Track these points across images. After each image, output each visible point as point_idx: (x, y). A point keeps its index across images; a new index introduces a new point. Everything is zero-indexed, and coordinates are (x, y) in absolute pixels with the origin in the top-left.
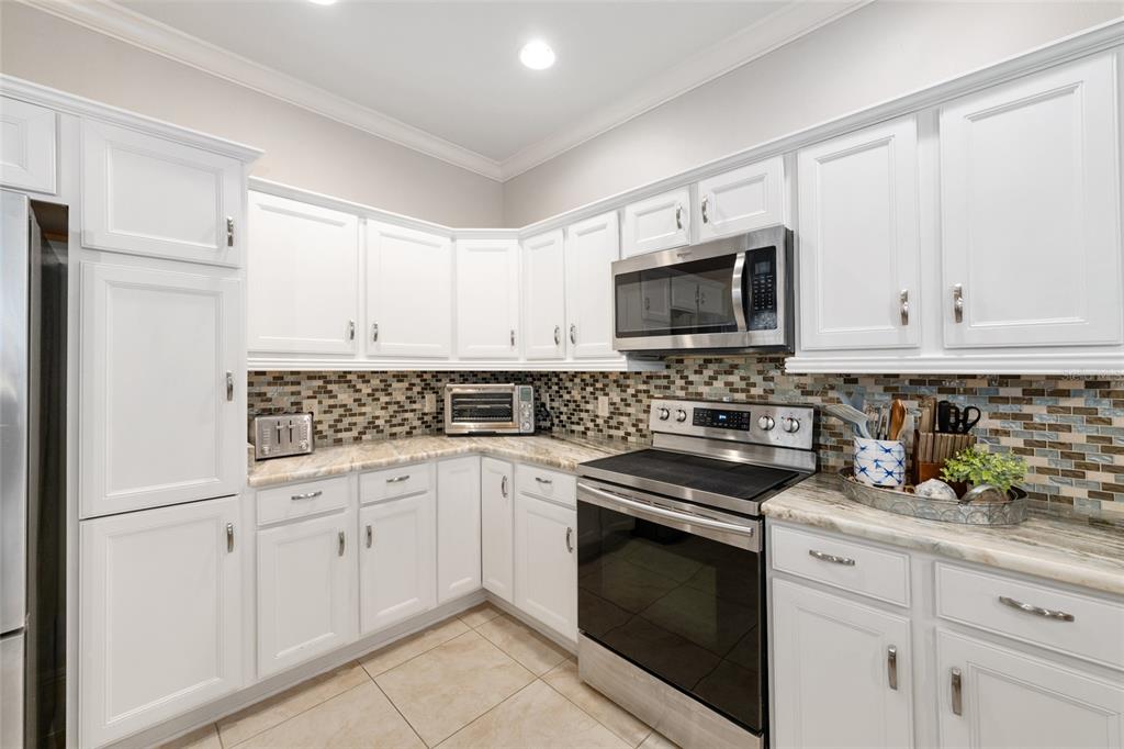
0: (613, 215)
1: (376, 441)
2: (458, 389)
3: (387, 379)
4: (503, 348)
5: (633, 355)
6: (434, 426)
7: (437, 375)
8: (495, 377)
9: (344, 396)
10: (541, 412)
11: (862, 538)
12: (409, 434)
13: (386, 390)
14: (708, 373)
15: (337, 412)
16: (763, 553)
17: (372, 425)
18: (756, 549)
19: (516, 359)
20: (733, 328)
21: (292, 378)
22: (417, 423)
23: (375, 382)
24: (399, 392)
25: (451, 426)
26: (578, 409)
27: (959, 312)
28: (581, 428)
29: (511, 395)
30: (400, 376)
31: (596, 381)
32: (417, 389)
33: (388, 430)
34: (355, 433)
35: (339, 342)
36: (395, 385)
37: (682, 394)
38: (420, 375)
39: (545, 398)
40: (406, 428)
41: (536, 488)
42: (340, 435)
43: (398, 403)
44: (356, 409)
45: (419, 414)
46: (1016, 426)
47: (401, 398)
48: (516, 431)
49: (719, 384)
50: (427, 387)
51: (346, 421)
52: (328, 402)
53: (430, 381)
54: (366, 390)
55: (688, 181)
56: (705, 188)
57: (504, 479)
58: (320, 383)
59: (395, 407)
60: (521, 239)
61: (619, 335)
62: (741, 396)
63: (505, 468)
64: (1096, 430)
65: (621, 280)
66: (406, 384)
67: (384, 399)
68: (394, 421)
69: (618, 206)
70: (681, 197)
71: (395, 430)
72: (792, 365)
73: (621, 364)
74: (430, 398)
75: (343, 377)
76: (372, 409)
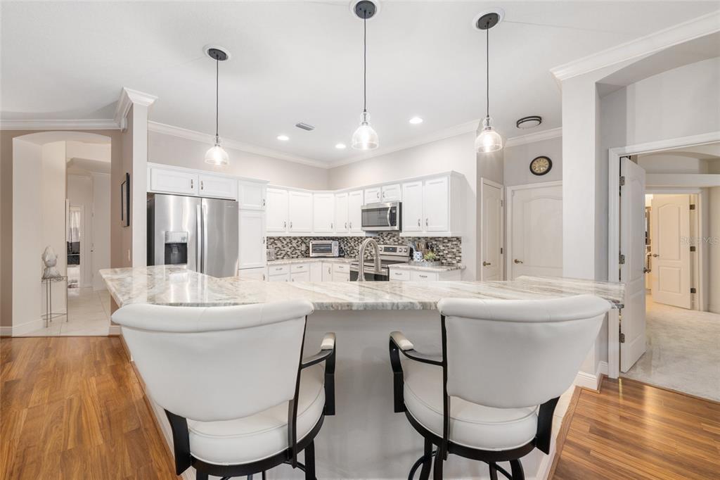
0: (362, 191)
1: (287, 259)
2: (314, 242)
3: (292, 239)
4: (329, 229)
5: (367, 232)
6: (306, 255)
7: (306, 238)
8: (325, 238)
9: (279, 245)
10: (341, 250)
11: (403, 269)
12: (297, 257)
13: (291, 242)
14: (389, 237)
15: (278, 249)
16: (389, 276)
17: (286, 254)
18: (387, 275)
20: (388, 226)
22: (300, 254)
23: (288, 240)
24: (294, 243)
25: (311, 255)
26: (353, 249)
27: (427, 224)
28: (354, 255)
29: (331, 244)
30: (295, 238)
31: (359, 240)
32: (300, 242)
33: (291, 256)
34: (282, 256)
35: (281, 228)
36: (293, 241)
37: (382, 243)
38: (301, 238)
39: (342, 246)
40: (296, 255)
41: (339, 270)
42: (278, 256)
44: (282, 249)
45: (300, 251)
46: (447, 248)
47: (295, 245)
48: (333, 256)
49: (391, 240)
50: (303, 242)
51: (280, 252)
53: (304, 240)
54: (285, 242)
55: (380, 186)
56: (384, 188)
57: (330, 269)
59: (293, 248)
60: (335, 194)
61: (363, 226)
62: (397, 243)
63: (330, 265)
64: (458, 249)
65: (363, 211)
66: (296, 241)
67: (290, 246)
68: (293, 253)
69: (363, 189)
70: (379, 190)
71: (293, 256)
72: (401, 235)
73: (364, 234)
74: (304, 245)
75: (279, 238)
76: (287, 249)
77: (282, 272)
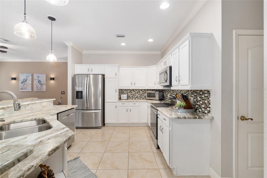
1: (137, 99)
3: (139, 90)
9: (133, 93)
12: (143, 99)
15: (132, 95)
17: (137, 97)
19: (156, 87)
21: (127, 90)
24: (141, 92)
25: (147, 98)
29: (155, 93)
30: (141, 90)
32: (144, 92)
34: (135, 98)
35: (130, 85)
36: (141, 91)
38: (145, 90)
40: (142, 98)
42: (133, 98)
43: (141, 94)
45: (144, 96)
48: (156, 99)
51: (134, 96)
52: (131, 93)
54: (136, 92)
58: (130, 91)
59: (141, 95)
61: (160, 83)
64: (208, 100)
65: (160, 74)
66: (142, 91)
67: (139, 93)
68: (140, 97)
71: (140, 98)
75: (133, 90)
76: (137, 95)
77: (125, 105)
